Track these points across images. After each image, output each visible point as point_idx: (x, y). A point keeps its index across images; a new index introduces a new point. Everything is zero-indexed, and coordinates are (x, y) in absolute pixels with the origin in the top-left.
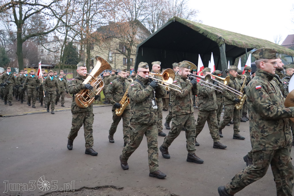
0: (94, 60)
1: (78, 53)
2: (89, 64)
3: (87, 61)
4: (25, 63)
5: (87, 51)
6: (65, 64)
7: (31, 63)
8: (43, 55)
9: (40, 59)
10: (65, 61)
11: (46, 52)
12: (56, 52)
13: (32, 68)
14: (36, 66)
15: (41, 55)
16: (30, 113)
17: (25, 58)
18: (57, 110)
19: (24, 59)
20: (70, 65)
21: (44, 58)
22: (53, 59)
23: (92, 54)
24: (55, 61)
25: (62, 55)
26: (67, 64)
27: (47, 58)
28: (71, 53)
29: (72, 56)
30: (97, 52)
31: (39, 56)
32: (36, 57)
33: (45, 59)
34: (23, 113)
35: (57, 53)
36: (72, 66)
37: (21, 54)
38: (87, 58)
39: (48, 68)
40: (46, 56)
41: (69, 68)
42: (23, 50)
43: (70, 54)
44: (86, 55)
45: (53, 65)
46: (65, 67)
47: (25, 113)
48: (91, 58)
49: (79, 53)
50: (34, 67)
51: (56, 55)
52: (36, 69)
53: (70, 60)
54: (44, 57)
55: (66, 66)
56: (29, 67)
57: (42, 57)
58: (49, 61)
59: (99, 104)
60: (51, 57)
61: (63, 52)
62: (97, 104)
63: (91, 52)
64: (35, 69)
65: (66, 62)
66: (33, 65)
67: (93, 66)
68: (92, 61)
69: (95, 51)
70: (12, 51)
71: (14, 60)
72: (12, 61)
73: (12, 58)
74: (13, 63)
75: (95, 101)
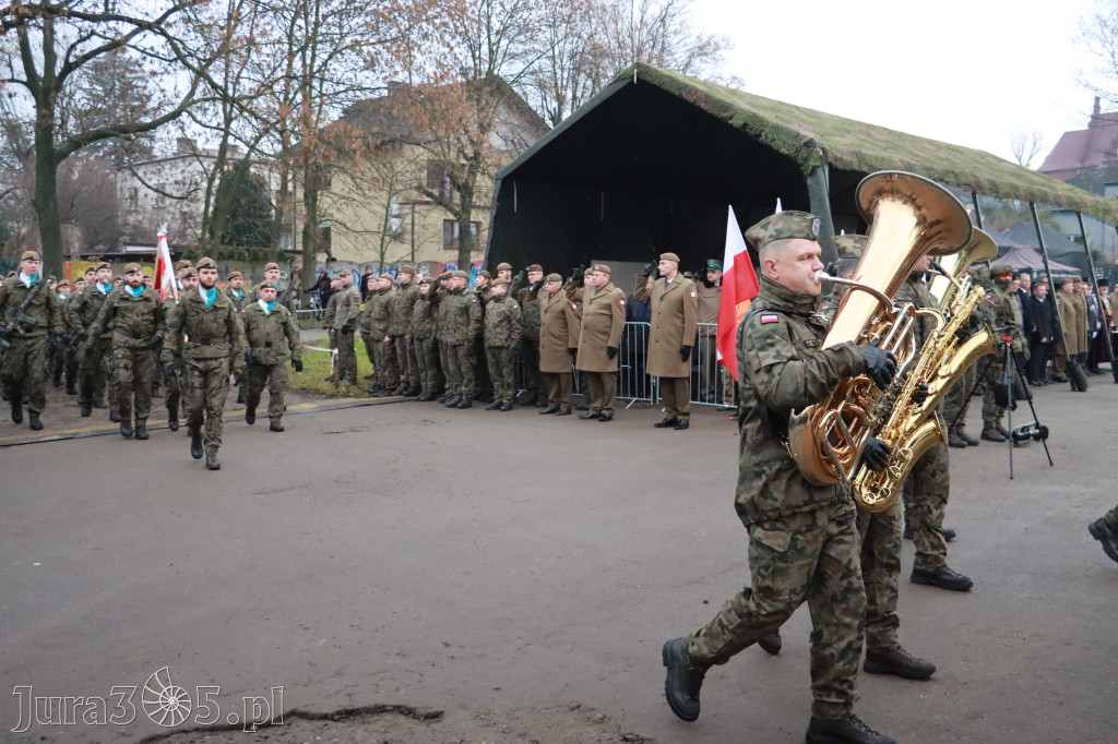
0: (332, 228)
1: (271, 204)
2: (312, 243)
3: (305, 233)
4: (67, 242)
5: (305, 195)
6: (223, 243)
7: (90, 242)
8: (136, 212)
9: (126, 224)
10: (219, 233)
11: (148, 198)
12: (187, 198)
14: (109, 250)
15: (129, 212)
16: (88, 430)
17: (67, 220)
19: (62, 226)
20: (241, 248)
21: (140, 222)
22: (175, 226)
23: (325, 206)
24: (183, 235)
25: (211, 209)
26: (230, 243)
27: (151, 221)
28: (243, 201)
29: (249, 215)
30: (345, 198)
31: (119, 214)
32: (108, 219)
33: (144, 225)
34: (60, 432)
35: (192, 201)
36: (248, 251)
37: (51, 205)
38: (305, 221)
40: (148, 215)
41: (238, 259)
42: (58, 191)
43: (240, 206)
44: (302, 208)
45: (175, 247)
46: (222, 254)
47: (69, 432)
48: (321, 222)
49: (274, 202)
50: (102, 254)
51: (185, 209)
53: (239, 230)
54: (140, 218)
55: (225, 253)
56: (84, 258)
57: (131, 219)
59: (351, 394)
60: (168, 217)
61: (212, 200)
63: (319, 197)
65: (223, 237)
66: (101, 247)
67: (329, 253)
68: (327, 231)
69: (336, 194)
70: (15, 195)
71: (24, 230)
72: (19, 234)
73: (18, 222)
74: (20, 239)
75: (337, 386)
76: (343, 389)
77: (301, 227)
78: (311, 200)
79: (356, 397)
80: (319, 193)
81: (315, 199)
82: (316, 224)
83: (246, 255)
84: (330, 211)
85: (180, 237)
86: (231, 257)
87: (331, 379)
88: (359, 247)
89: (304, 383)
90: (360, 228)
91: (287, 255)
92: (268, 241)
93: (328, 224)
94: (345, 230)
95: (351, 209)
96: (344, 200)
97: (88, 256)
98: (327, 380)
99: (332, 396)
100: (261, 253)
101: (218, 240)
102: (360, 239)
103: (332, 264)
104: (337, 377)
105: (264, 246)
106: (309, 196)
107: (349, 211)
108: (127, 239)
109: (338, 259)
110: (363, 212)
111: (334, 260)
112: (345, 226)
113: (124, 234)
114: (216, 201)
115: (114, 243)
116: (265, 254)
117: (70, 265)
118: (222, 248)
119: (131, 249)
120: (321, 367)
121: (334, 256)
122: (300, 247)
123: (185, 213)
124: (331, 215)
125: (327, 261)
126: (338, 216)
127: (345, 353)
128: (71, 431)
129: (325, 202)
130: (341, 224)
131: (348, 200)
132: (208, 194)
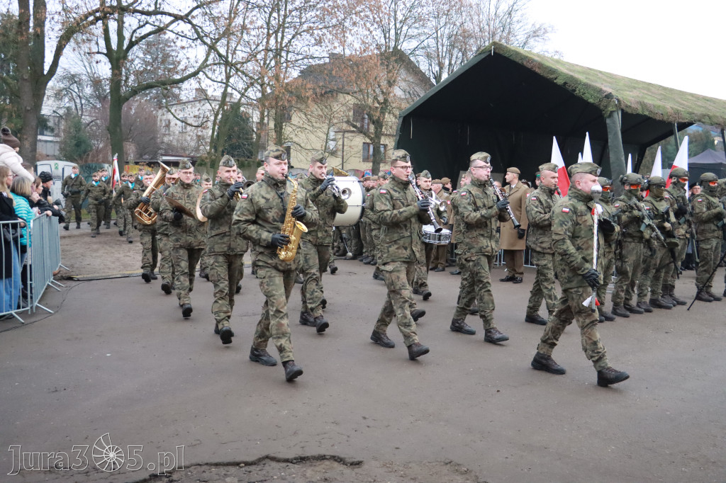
0: (292, 147)
1: (253, 131)
4: (127, 154)
5: (275, 125)
7: (140, 154)
8: (169, 134)
9: (163, 142)
10: (221, 149)
11: (176, 126)
12: (201, 126)
13: (143, 165)
14: (152, 159)
15: (165, 135)
17: (127, 140)
19: (124, 143)
21: (171, 141)
22: (193, 144)
23: (288, 133)
24: (197, 149)
25: (216, 133)
27: (178, 141)
28: (236, 129)
29: (239, 138)
30: (300, 127)
31: (159, 136)
32: (152, 139)
33: (175, 143)
34: (122, 273)
35: (204, 128)
37: (118, 130)
40: (176, 137)
42: (122, 121)
43: (235, 132)
44: (273, 134)
48: (285, 143)
49: (255, 130)
50: (147, 161)
51: (200, 133)
52: (153, 168)
53: (233, 147)
54: (171, 138)
56: (137, 163)
57: (166, 139)
58: (184, 149)
60: (189, 138)
61: (216, 128)
63: (284, 127)
64: (150, 166)
65: (223, 152)
66: (147, 156)
69: (295, 125)
70: (97, 124)
71: (101, 146)
72: (98, 148)
73: (97, 140)
74: (98, 151)
78: (279, 129)
80: (284, 124)
81: (281, 128)
84: (291, 136)
85: (196, 151)
90: (309, 147)
92: (251, 154)
93: (290, 144)
94: (300, 148)
95: (304, 135)
96: (299, 129)
97: (138, 163)
100: (246, 162)
101: (219, 154)
102: (310, 154)
103: (291, 170)
105: (248, 158)
106: (278, 126)
107: (302, 136)
108: (163, 152)
109: (295, 167)
110: (312, 137)
111: (292, 167)
112: (300, 146)
113: (160, 149)
114: (218, 128)
115: (155, 155)
116: (249, 163)
117: (128, 168)
119: (165, 158)
121: (292, 165)
123: (200, 136)
124: (291, 138)
126: (295, 139)
128: (128, 272)
129: (287, 130)
130: (298, 144)
131: (302, 129)
132: (214, 124)
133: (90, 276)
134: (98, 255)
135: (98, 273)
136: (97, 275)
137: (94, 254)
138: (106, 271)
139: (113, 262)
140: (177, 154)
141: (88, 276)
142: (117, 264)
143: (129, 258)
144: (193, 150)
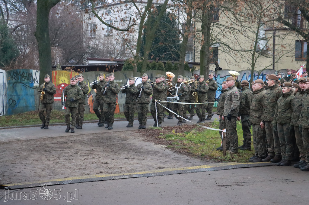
0: (219, 48)
1: (180, 33)
2: (206, 58)
3: (202, 52)
4: (53, 58)
5: (202, 27)
6: (150, 58)
7: (67, 58)
8: (95, 38)
9: (89, 46)
10: (148, 53)
11: (102, 30)
12: (127, 30)
13: (70, 70)
14: (78, 63)
15: (90, 39)
16: (70, 179)
17: (53, 44)
18: (131, 174)
19: (51, 48)
20: (160, 61)
21: (97, 45)
22: (118, 47)
23: (216, 34)
24: (123, 53)
26: (155, 59)
27: (104, 44)
28: (163, 31)
29: (166, 40)
30: (228, 28)
31: (85, 40)
32: (78, 43)
33: (101, 47)
34: (52, 180)
35: (131, 32)
36: (165, 63)
37: (46, 35)
39: (107, 69)
40: (102, 41)
41: (159, 69)
43: (162, 35)
44: (200, 35)
45: (119, 61)
46: (148, 66)
47: (58, 180)
48: (213, 44)
49: (181, 31)
50: (74, 66)
51: (126, 37)
53: (160, 50)
54: (97, 42)
55: (150, 65)
56: (63, 68)
57: (92, 43)
58: (110, 53)
59: (234, 160)
60: (115, 42)
62: (230, 160)
63: (211, 28)
64: (76, 71)
65: (150, 55)
66: (73, 61)
67: (217, 64)
68: (216, 51)
69: (222, 25)
70: (23, 29)
71: (28, 51)
72: (24, 53)
73: (24, 46)
74: (26, 56)
75: (225, 154)
76: (229, 156)
77: (199, 47)
78: (206, 30)
79: (238, 161)
80: (212, 25)
81: (209, 29)
82: (209, 46)
83: (164, 66)
84: (219, 37)
85: (121, 55)
86: (154, 67)
87: (221, 149)
88: (238, 60)
89: (203, 151)
90: (238, 48)
91: (189, 66)
92: (178, 56)
93: (217, 45)
94: (228, 49)
95: (232, 35)
96: (228, 29)
97: (65, 67)
98: (218, 149)
99: (221, 161)
100: (173, 65)
101: (146, 57)
102: (238, 55)
103: (219, 72)
104: (225, 148)
105: (175, 60)
106: (205, 27)
107: (231, 36)
108: (88, 56)
109: (223, 69)
110: (241, 37)
111: (221, 69)
112: (229, 47)
113: (87, 53)
115: (81, 58)
116: (176, 66)
117: (56, 73)
118: (148, 61)
119: (91, 62)
120: (213, 141)
121: (220, 66)
122: (198, 60)
123: (125, 40)
124: (219, 39)
125: (216, 69)
126: (224, 40)
127: (229, 132)
128: (59, 180)
129: (215, 31)
130: (226, 45)
131: (231, 29)
132: (141, 28)
133: (21, 184)
134: (28, 162)
135: (29, 181)
136: (29, 183)
137: (24, 162)
138: (37, 178)
139: (44, 170)
140: (103, 58)
141: (19, 184)
142: (48, 171)
143: (59, 165)
144: (119, 54)
